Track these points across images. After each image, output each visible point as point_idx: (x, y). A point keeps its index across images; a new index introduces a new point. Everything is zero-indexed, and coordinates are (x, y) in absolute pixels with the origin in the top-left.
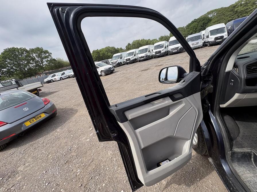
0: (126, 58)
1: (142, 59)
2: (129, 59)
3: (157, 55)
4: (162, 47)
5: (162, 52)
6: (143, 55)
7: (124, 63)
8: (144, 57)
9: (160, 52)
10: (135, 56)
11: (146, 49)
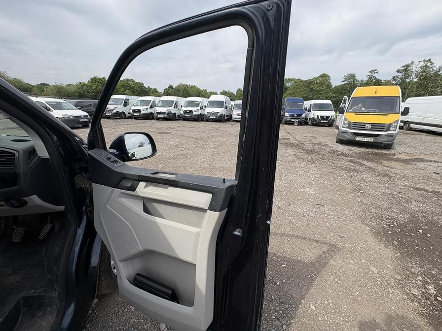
0: (133, 108)
1: (161, 116)
2: (139, 111)
3: (186, 115)
4: (197, 105)
5: (194, 113)
6: (164, 110)
7: (130, 115)
8: (165, 113)
9: (191, 112)
10: (151, 107)
11: (172, 102)
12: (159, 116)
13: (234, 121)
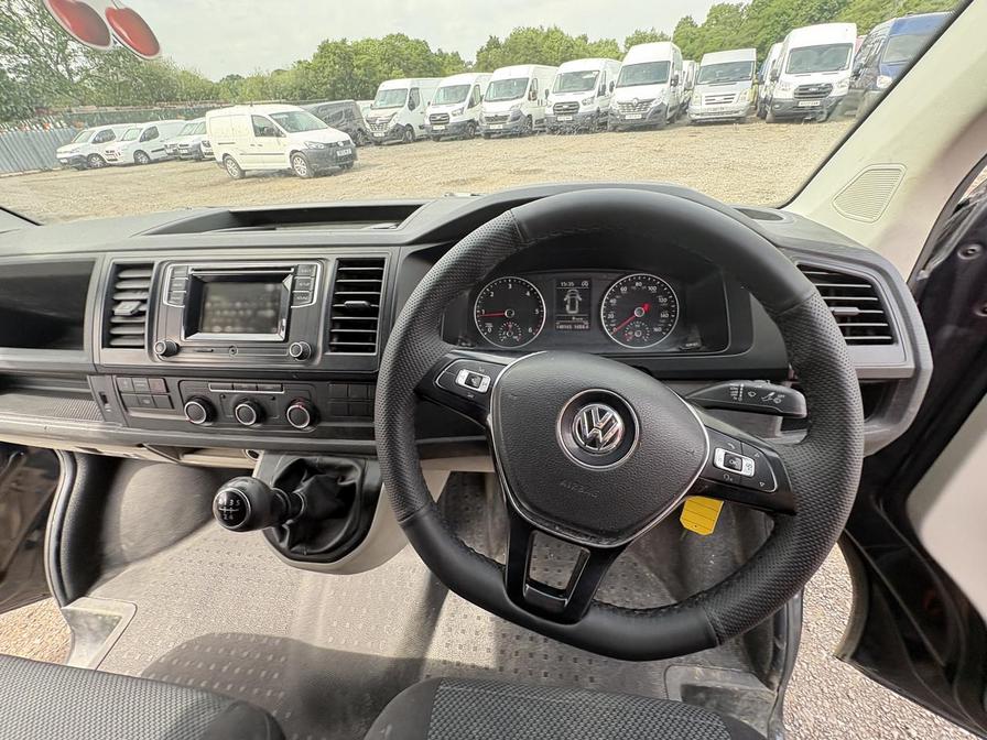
0: (431, 111)
1: (496, 127)
2: (444, 119)
3: (560, 118)
4: (589, 85)
5: (582, 109)
6: (503, 108)
7: (424, 132)
8: (505, 118)
9: (573, 108)
10: (471, 105)
11: (523, 82)
12: (492, 127)
13: (695, 123)
